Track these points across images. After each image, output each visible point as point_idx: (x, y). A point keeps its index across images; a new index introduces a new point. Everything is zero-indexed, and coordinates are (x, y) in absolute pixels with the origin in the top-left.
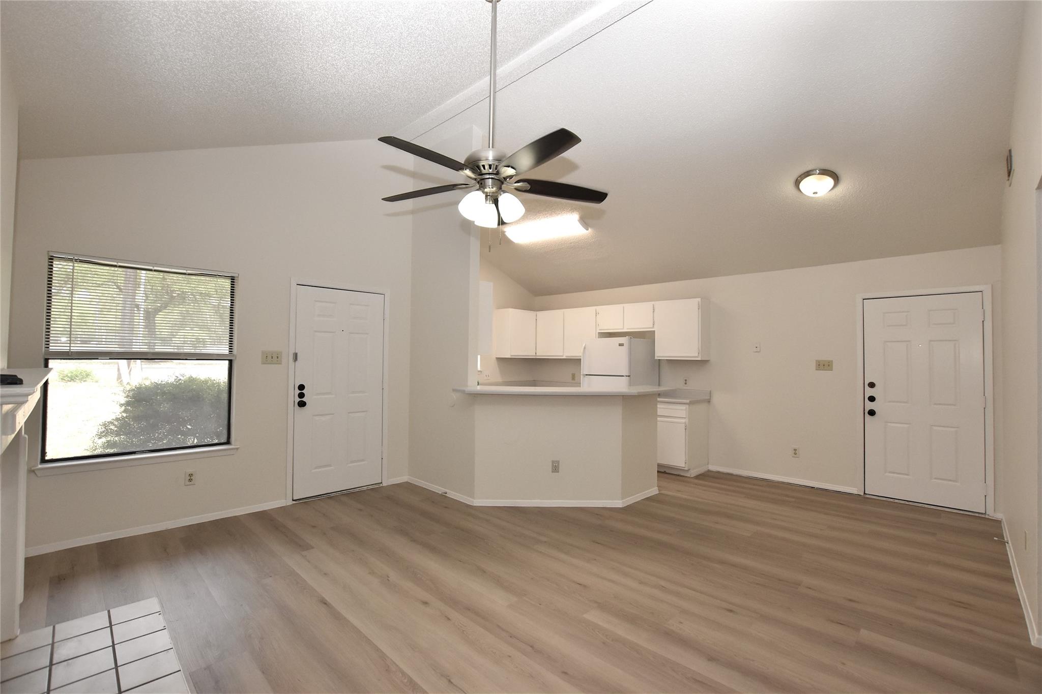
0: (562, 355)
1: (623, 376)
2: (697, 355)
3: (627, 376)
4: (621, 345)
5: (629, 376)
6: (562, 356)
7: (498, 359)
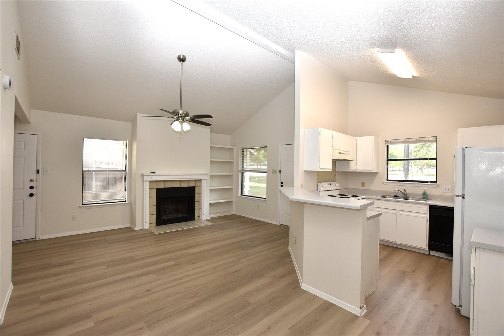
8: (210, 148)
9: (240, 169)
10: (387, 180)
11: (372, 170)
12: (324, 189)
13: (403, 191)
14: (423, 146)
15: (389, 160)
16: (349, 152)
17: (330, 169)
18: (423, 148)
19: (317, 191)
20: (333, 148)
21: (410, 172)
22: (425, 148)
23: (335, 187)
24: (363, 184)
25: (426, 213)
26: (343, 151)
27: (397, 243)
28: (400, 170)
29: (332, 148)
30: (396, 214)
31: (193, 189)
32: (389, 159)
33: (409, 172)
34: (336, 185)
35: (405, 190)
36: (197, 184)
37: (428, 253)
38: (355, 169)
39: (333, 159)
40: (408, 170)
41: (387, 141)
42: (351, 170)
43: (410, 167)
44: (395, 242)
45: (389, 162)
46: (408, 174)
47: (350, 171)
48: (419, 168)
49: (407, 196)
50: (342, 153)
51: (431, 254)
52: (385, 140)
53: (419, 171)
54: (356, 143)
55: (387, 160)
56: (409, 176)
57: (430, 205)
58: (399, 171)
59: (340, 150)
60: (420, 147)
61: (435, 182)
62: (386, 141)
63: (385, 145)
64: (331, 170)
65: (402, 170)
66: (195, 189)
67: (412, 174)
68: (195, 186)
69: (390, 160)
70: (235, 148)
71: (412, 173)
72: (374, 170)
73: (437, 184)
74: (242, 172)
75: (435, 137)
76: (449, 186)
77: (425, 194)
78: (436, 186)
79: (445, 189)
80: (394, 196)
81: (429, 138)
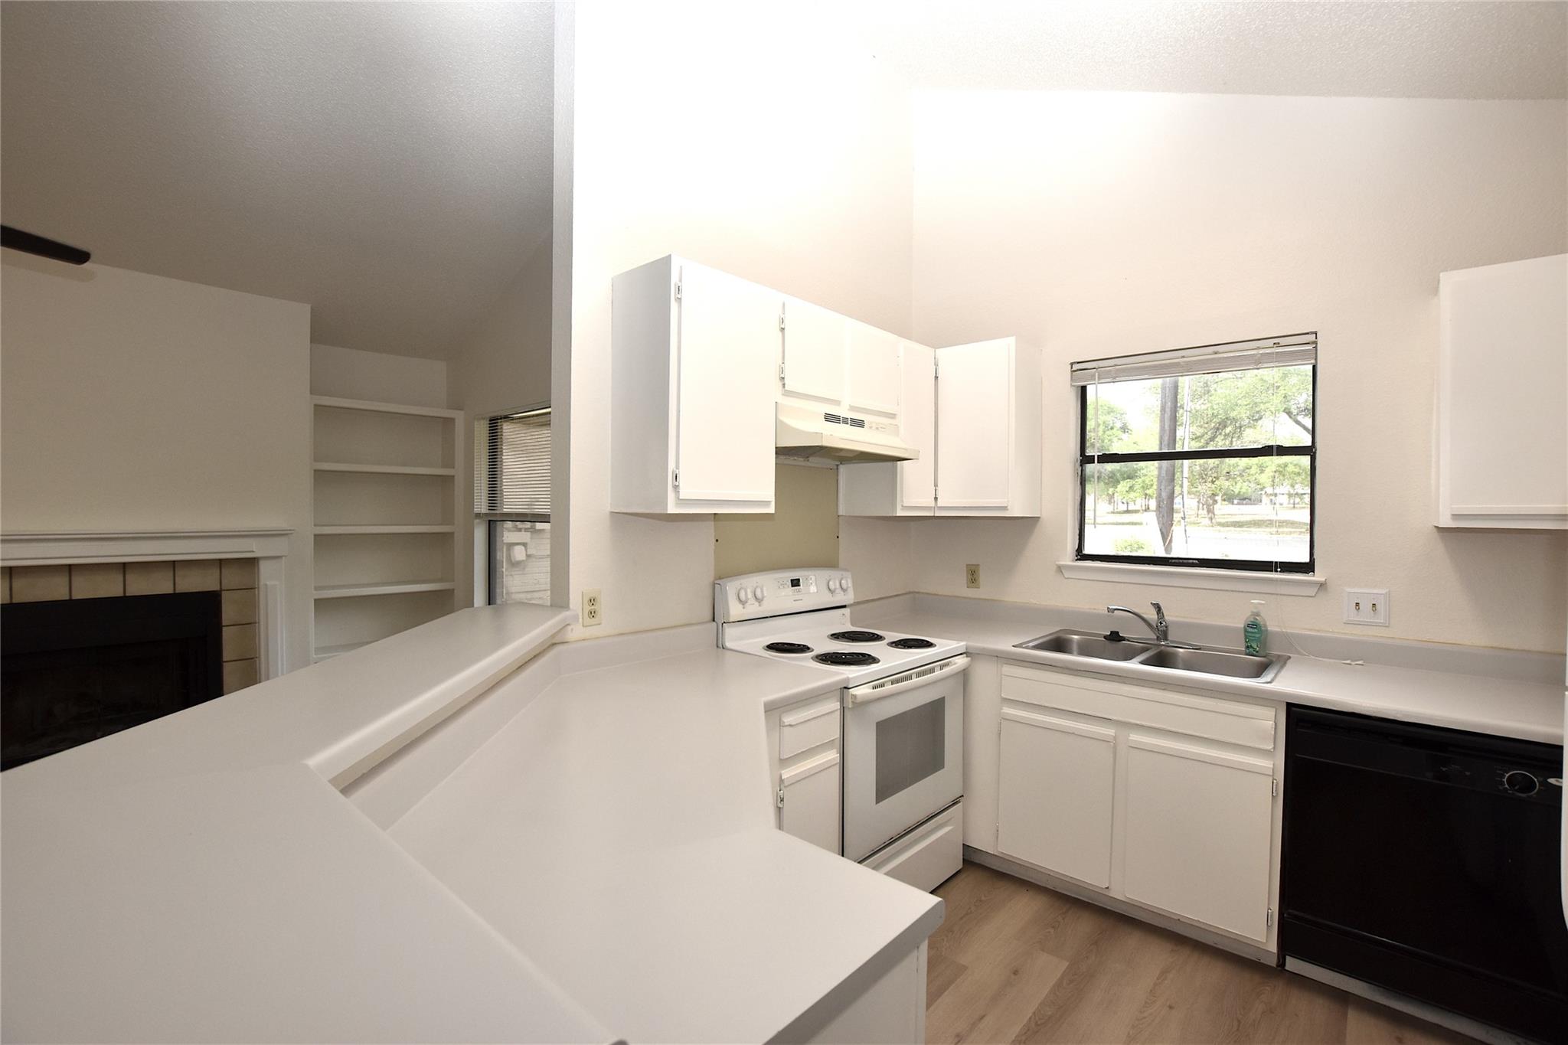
8: (315, 410)
9: (481, 505)
10: (1081, 555)
11: (1005, 508)
12: (753, 610)
13: (1151, 615)
14: (1218, 433)
15: (1086, 459)
16: (893, 416)
17: (767, 503)
18: (1216, 440)
19: (714, 620)
20: (784, 385)
21: (1177, 517)
22: (1223, 440)
23: (827, 591)
24: (973, 576)
25: (1270, 747)
26: (853, 408)
27: (1117, 893)
28: (1147, 509)
29: (780, 384)
30: (1113, 745)
31: (210, 602)
32: (1089, 453)
33: (1175, 515)
34: (831, 583)
35: (1158, 608)
36: (231, 578)
37: (1273, 962)
38: (933, 504)
39: (782, 444)
40: (1173, 508)
41: (1078, 368)
42: (904, 508)
43: (1177, 500)
44: (1107, 888)
45: (1089, 468)
46: (1172, 520)
47: (900, 513)
48: (1203, 505)
49: (1170, 638)
50: (845, 421)
51: (1286, 968)
52: (1072, 364)
53: (1201, 512)
54: (936, 377)
55: (1079, 458)
56: (1174, 527)
57: (1289, 706)
58: (1145, 513)
59: (837, 403)
60: (1207, 437)
61: (1307, 568)
62: (1075, 367)
63: (1072, 385)
64: (771, 510)
65: (1153, 511)
66: (221, 601)
67: (1182, 521)
68: (218, 588)
69: (1090, 460)
70: (459, 417)
71: (1184, 518)
72: (1017, 509)
73: (1318, 576)
74: (490, 521)
75: (1308, 333)
76: (1375, 591)
77: (1256, 630)
78: (1312, 591)
79: (1357, 604)
80: (1109, 634)
81: (1276, 340)
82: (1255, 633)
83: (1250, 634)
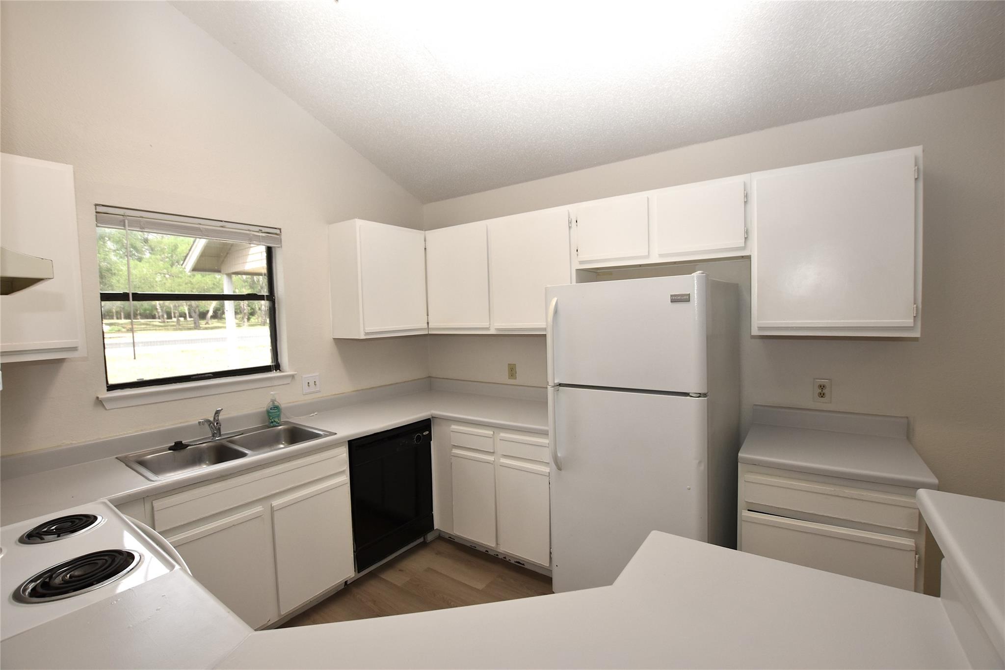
0: (486, 325)
1: (686, 394)
2: (910, 322)
3: (700, 395)
4: (676, 299)
5: (705, 395)
6: (488, 329)
7: (340, 342)
10: (108, 387)
35: (219, 413)
49: (222, 433)
52: (96, 205)
57: (350, 442)
62: (100, 209)
63: (97, 226)
73: (290, 371)
75: (276, 228)
76: (314, 375)
77: (277, 410)
78: (288, 381)
79: (308, 383)
80: (174, 444)
81: (261, 228)
82: (276, 412)
83: (273, 414)
